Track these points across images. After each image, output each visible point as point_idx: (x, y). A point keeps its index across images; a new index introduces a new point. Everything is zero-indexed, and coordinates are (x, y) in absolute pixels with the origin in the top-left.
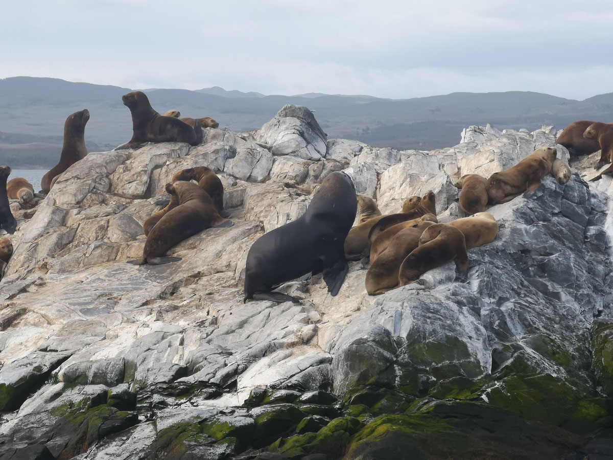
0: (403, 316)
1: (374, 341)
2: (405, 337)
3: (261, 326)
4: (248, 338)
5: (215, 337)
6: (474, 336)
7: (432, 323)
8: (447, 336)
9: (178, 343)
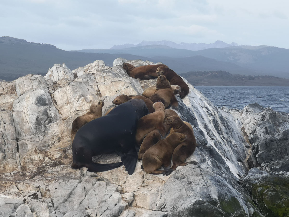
0: (208, 185)
1: (207, 202)
2: (217, 198)
3: (84, 196)
4: (80, 204)
5: (58, 205)
6: (238, 195)
7: (223, 189)
8: (231, 196)
9: (30, 211)
